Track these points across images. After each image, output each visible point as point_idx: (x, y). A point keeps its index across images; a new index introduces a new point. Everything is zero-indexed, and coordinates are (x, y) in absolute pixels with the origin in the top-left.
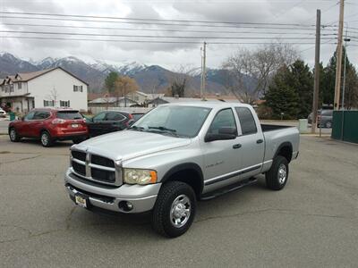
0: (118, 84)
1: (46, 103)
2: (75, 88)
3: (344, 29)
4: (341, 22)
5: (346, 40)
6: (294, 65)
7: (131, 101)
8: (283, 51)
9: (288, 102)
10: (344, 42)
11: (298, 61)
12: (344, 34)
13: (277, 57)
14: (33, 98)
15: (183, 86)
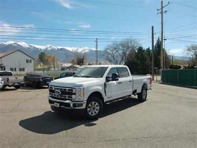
1: (11, 69)
2: (27, 61)
6: (139, 49)
8: (133, 42)
11: (140, 47)
13: (130, 45)
14: (4, 67)
15: (83, 59)
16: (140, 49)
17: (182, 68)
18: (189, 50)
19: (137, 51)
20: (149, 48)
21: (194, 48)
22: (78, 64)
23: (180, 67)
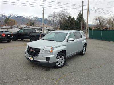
0: (9, 22)
3: (89, 7)
4: (89, 5)
5: (90, 10)
7: (17, 28)
9: (68, 28)
10: (89, 11)
11: (70, 16)
12: (89, 8)
15: (34, 23)
16: (70, 17)
17: (92, 30)
18: (96, 19)
19: (67, 19)
20: (73, 18)
21: (99, 18)
22: (31, 26)
23: (91, 29)
